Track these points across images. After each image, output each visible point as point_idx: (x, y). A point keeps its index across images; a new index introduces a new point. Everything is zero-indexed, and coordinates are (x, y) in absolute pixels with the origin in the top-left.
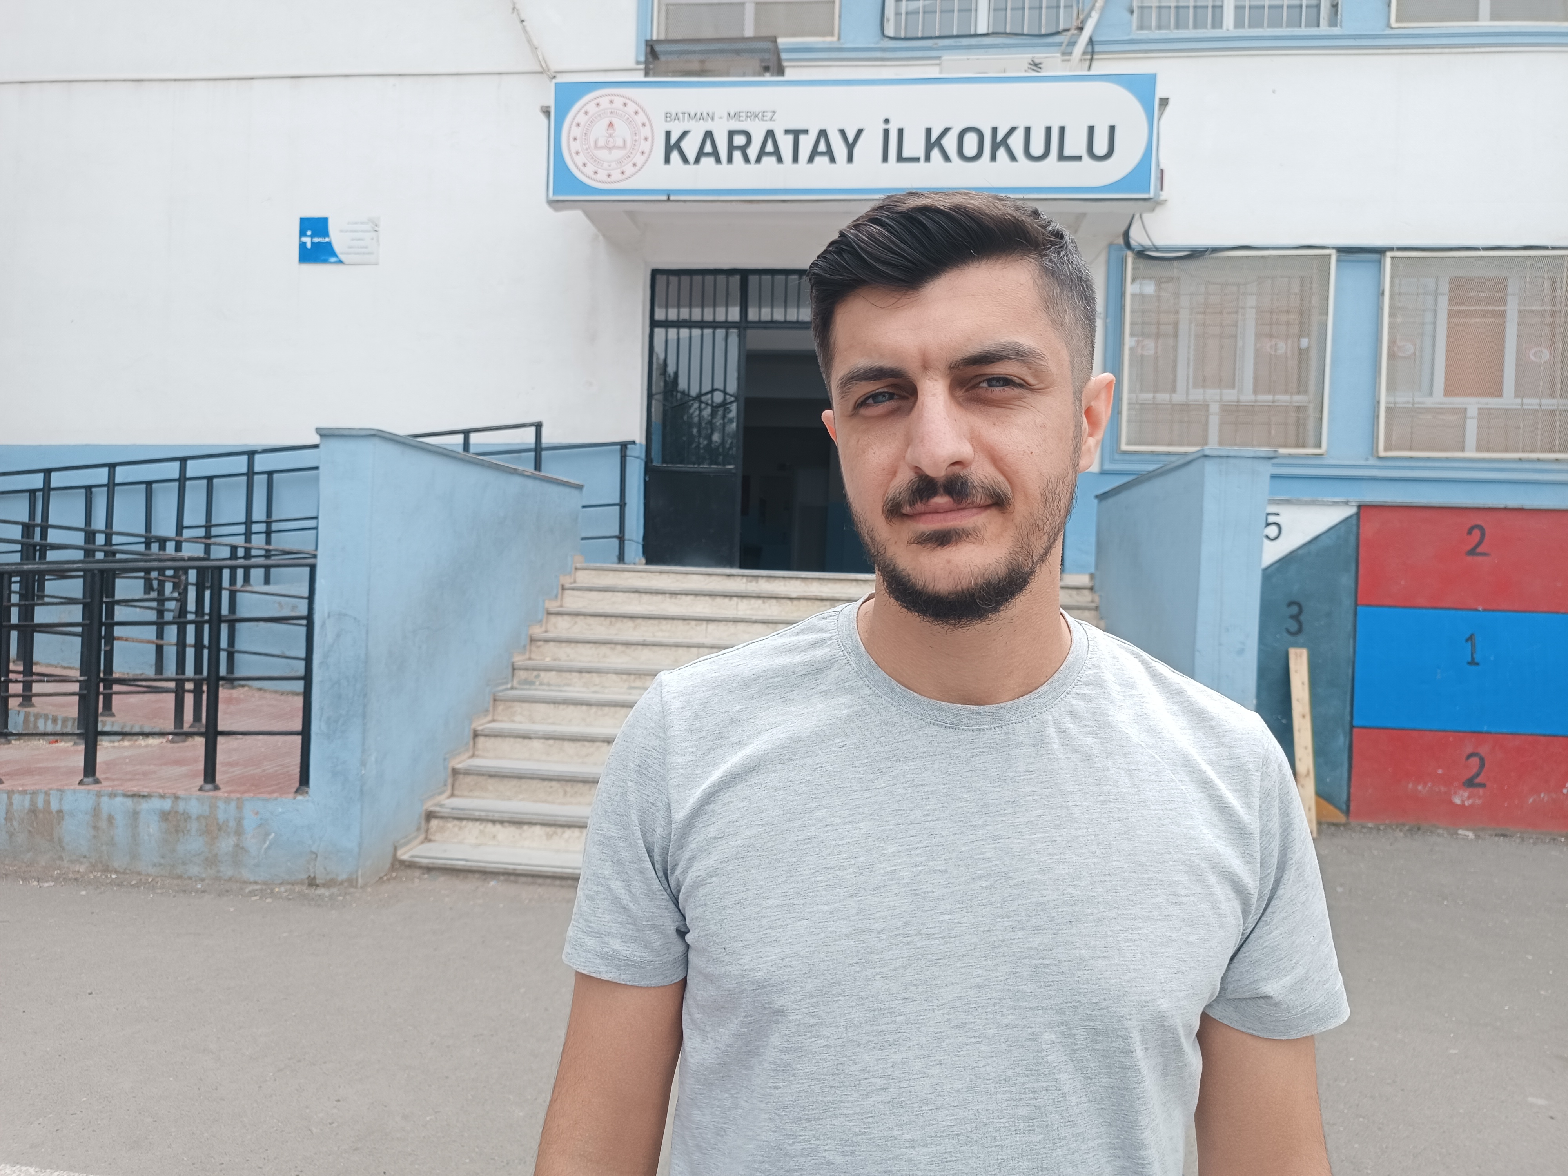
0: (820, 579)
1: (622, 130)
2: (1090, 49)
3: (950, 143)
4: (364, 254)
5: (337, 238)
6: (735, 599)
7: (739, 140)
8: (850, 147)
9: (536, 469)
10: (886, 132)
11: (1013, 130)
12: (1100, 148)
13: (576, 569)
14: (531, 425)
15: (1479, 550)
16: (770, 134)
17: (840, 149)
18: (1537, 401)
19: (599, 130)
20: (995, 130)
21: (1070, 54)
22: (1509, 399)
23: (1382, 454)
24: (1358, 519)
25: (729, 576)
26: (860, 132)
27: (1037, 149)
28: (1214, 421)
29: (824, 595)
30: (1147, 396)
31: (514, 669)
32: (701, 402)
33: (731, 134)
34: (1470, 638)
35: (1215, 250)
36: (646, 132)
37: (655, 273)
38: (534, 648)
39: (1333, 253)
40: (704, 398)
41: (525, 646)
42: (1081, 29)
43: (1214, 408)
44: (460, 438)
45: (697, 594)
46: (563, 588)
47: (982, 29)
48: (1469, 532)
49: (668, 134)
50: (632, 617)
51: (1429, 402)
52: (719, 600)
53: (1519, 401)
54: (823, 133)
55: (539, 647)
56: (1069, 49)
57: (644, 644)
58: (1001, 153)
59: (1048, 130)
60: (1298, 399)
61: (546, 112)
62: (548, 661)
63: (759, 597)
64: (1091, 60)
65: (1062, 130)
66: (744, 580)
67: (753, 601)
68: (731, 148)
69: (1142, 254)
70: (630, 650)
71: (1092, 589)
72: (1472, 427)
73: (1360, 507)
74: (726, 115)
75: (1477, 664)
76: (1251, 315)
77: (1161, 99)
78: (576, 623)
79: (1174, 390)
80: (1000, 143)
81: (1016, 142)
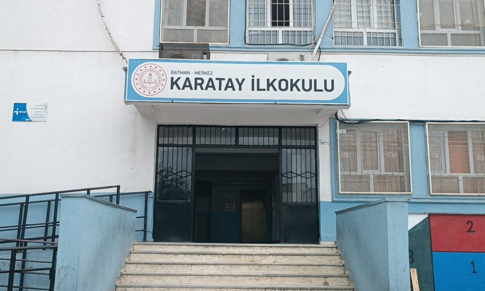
0: (233, 246)
1: (155, 77)
2: (319, 50)
3: (276, 84)
4: (41, 117)
5: (30, 111)
6: (201, 255)
7: (199, 81)
8: (240, 85)
9: (117, 203)
10: (253, 80)
11: (298, 80)
12: (329, 87)
13: (134, 244)
14: (116, 187)
15: (472, 230)
16: (211, 80)
17: (236, 86)
18: (482, 174)
19: (146, 77)
20: (292, 80)
21: (313, 52)
22: (472, 174)
23: (432, 194)
24: (429, 219)
25: (196, 246)
26: (243, 80)
27: (307, 87)
28: (372, 182)
29: (236, 253)
30: (347, 173)
31: (116, 287)
32: (177, 175)
33: (196, 79)
34: (472, 263)
35: (368, 120)
36: (164, 77)
37: (159, 126)
38: (122, 278)
39: (408, 122)
40: (178, 174)
41: (119, 277)
42: (315, 44)
43: (371, 177)
44: (86, 192)
45: (186, 254)
46: (130, 253)
47: (280, 42)
48: (467, 224)
49: (172, 78)
50: (161, 264)
51: (446, 175)
52: (194, 256)
53: (476, 174)
54: (230, 80)
55: (124, 277)
56: (312, 50)
57: (168, 275)
58: (294, 88)
59: (311, 81)
60: (401, 174)
61: (125, 69)
62: (128, 283)
63: (210, 254)
64: (320, 54)
65: (315, 81)
66: (203, 247)
67: (208, 256)
68: (196, 84)
69: (342, 122)
70: (162, 278)
71: (336, 248)
72: (461, 184)
73: (429, 215)
74: (194, 73)
75: (476, 273)
76: (382, 143)
77: (349, 71)
78: (137, 267)
79: (356, 170)
80: (294, 85)
81: (299, 84)
